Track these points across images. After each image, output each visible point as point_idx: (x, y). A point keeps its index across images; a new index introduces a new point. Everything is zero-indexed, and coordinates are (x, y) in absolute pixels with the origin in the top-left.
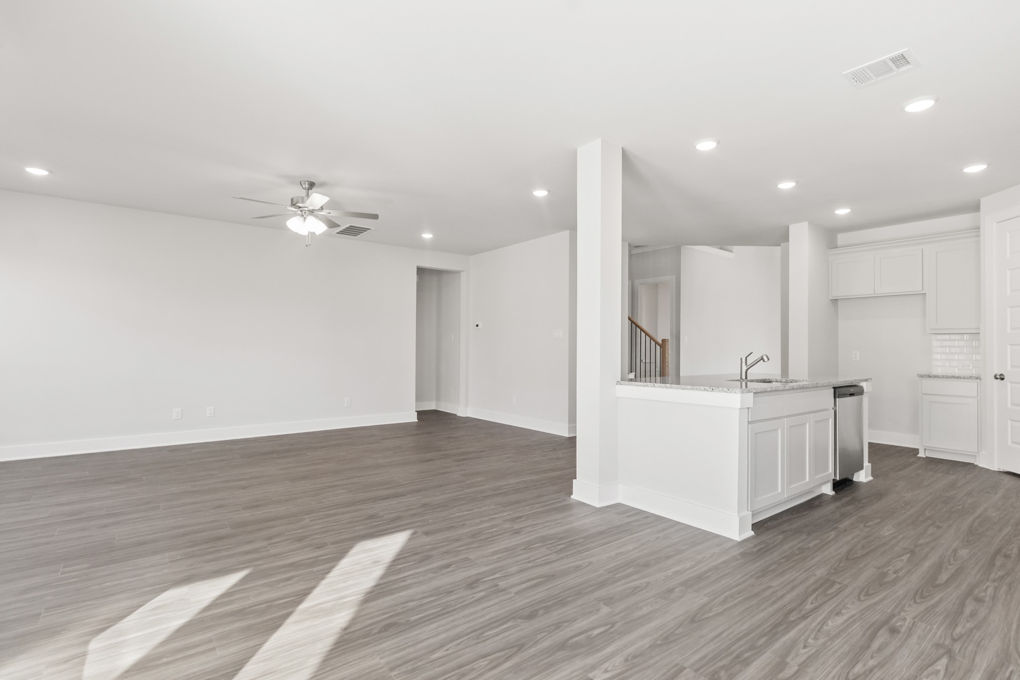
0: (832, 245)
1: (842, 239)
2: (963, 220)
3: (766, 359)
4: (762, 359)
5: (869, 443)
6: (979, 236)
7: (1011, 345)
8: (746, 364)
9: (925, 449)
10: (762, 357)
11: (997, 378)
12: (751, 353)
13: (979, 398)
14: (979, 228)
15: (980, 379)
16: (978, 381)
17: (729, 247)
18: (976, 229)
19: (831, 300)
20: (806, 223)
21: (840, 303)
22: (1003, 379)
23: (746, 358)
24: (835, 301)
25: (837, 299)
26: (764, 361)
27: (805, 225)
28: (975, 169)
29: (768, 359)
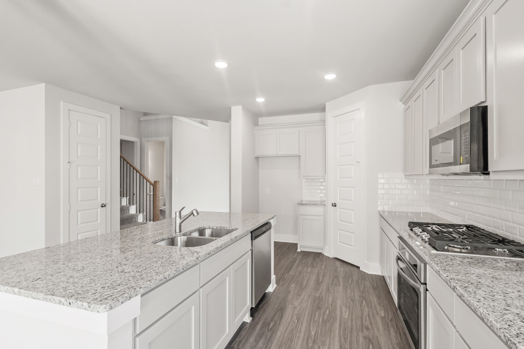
0: (256, 124)
1: (261, 120)
2: (316, 116)
3: (195, 213)
4: (192, 213)
5: (275, 242)
6: (325, 125)
7: (339, 187)
8: (180, 217)
9: (300, 247)
10: (192, 211)
11: (333, 206)
12: (183, 208)
13: (324, 216)
14: (325, 121)
15: (325, 205)
16: (324, 206)
17: (205, 121)
18: (323, 122)
19: (255, 157)
20: (241, 106)
21: (260, 159)
22: (335, 206)
23: (180, 212)
24: (257, 158)
25: (259, 157)
26: (194, 216)
27: (240, 107)
28: (330, 77)
29: (198, 214)
